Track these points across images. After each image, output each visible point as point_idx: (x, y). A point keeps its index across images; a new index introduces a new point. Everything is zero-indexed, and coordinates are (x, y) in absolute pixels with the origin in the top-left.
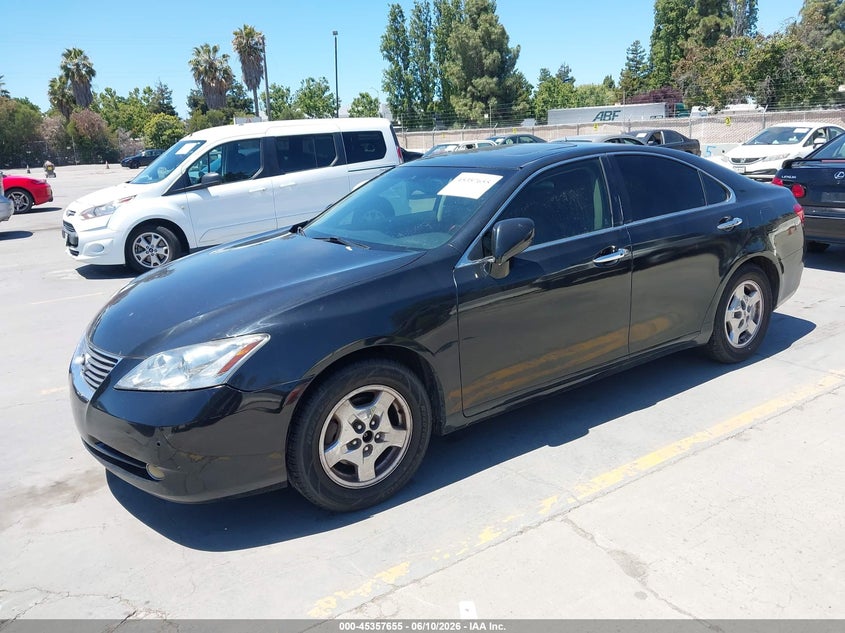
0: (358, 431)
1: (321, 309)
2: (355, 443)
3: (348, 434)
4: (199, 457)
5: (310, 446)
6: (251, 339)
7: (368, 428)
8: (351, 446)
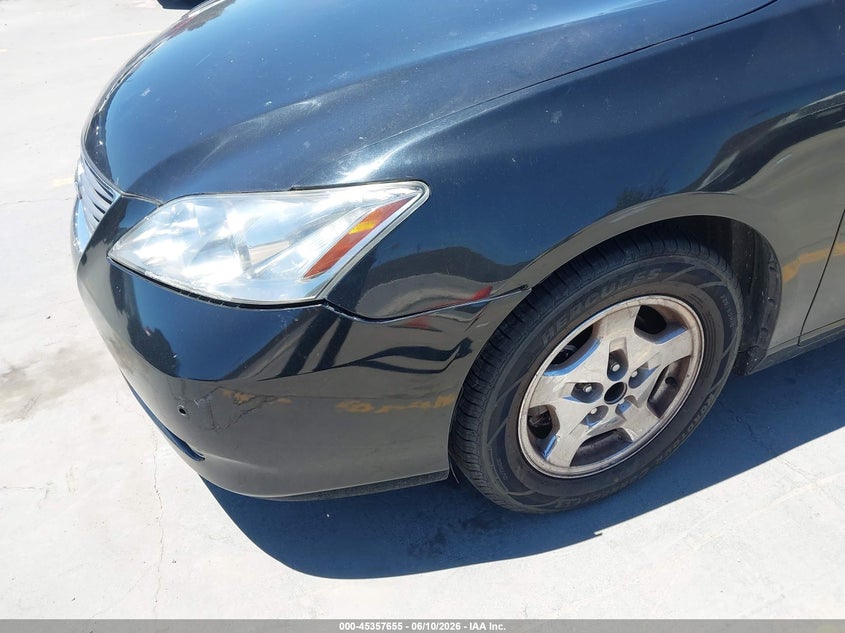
0: (611, 374)
1: (556, 119)
2: (588, 389)
3: (592, 368)
4: (245, 398)
5: (541, 349)
6: (385, 193)
7: (625, 379)
8: (581, 392)
